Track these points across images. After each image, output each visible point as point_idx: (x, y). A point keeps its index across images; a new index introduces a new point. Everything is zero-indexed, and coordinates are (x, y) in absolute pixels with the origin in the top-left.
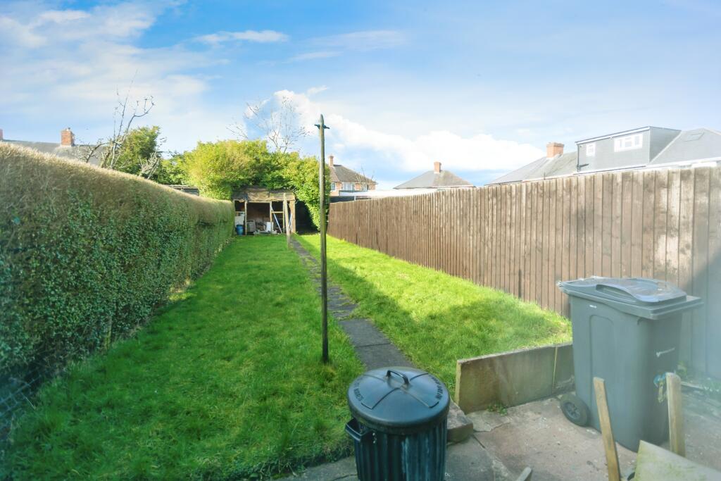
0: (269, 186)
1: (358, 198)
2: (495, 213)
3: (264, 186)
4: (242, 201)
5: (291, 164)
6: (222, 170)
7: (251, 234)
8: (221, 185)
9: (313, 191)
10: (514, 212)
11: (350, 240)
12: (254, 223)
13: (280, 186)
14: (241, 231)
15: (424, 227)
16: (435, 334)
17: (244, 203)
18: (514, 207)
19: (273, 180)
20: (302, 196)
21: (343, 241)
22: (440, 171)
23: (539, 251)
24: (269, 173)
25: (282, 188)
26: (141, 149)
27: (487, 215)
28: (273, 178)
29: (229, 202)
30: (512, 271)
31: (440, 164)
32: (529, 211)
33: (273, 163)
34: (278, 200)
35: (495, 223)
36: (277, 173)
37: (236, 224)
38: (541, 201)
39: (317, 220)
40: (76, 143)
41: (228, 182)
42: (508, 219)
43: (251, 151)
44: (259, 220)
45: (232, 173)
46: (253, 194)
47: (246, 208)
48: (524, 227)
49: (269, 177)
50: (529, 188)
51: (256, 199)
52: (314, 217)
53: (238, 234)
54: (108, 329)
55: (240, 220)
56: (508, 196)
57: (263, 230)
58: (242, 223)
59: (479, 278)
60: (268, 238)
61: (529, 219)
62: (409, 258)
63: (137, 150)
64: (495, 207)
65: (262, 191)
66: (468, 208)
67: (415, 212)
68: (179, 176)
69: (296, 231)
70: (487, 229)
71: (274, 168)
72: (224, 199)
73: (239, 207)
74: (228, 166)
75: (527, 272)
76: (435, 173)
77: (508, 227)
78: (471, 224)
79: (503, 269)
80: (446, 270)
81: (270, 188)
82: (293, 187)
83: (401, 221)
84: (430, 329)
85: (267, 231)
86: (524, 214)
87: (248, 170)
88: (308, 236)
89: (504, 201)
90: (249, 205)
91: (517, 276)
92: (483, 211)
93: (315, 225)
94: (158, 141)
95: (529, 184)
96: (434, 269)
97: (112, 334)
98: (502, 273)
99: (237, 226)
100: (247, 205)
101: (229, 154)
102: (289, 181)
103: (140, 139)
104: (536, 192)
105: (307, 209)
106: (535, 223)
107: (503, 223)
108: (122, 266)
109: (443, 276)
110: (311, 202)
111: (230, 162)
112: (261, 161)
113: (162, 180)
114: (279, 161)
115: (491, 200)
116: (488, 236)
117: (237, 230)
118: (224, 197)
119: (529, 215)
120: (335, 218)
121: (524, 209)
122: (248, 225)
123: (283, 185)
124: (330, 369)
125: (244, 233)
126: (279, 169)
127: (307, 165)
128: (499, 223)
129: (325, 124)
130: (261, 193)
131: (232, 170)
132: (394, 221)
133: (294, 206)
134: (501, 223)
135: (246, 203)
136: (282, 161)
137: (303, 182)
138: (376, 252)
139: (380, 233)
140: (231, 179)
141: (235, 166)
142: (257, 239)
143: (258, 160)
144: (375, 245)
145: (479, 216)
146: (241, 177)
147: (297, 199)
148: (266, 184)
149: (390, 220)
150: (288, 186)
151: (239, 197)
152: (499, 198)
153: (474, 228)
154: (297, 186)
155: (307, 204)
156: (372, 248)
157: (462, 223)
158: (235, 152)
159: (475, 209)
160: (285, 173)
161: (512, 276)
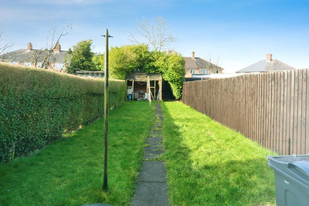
0: (147, 71)
1: (204, 79)
2: (273, 93)
3: (145, 71)
4: (131, 80)
5: (160, 58)
6: (120, 62)
7: (136, 100)
8: (120, 71)
9: (172, 75)
10: (286, 92)
11: (192, 107)
12: (138, 93)
13: (154, 72)
14: (130, 98)
15: (231, 100)
16: (200, 181)
17: (132, 81)
18: (286, 89)
19: (150, 68)
20: (167, 78)
21: (189, 106)
22: (271, 60)
23: (304, 125)
24: (148, 64)
25: (155, 73)
26: (83, 52)
27: (268, 94)
28: (149, 67)
29: (124, 81)
30: (284, 139)
31: (271, 55)
32: (296, 92)
33: (150, 58)
34: (152, 80)
35: (273, 100)
36: (152, 64)
37: (128, 94)
38: (305, 84)
39: (175, 93)
40: (61, 50)
41: (124, 69)
42: (282, 98)
43: (138, 51)
44: (142, 92)
45: (126, 64)
46: (138, 76)
47: (133, 84)
48: (293, 105)
49: (147, 66)
50: (297, 74)
51: (139, 79)
52: (174, 91)
53: (128, 100)
54: (12, 150)
55: (130, 91)
56: (282, 80)
57: (143, 98)
58: (131, 94)
59: (263, 141)
60: (145, 103)
61: (296, 98)
62: (221, 122)
63: (81, 52)
64: (273, 88)
65: (143, 75)
66: (256, 88)
67: (226, 90)
68: (100, 66)
69: (162, 98)
70: (268, 104)
71: (150, 61)
72: (121, 79)
73: (129, 84)
74: (123, 60)
75: (295, 141)
76: (267, 61)
77: (282, 104)
78: (258, 100)
79: (278, 136)
80: (242, 132)
81: (148, 72)
82: (161, 72)
83: (218, 96)
84: (199, 176)
85: (145, 98)
86: (293, 95)
87: (135, 62)
88: (169, 102)
89: (279, 83)
90: (135, 83)
91: (288, 143)
92: (265, 91)
93: (174, 96)
94: (91, 47)
95: (297, 71)
96: (235, 131)
97: (15, 153)
98: (278, 139)
99: (129, 95)
100: (134, 82)
101: (125, 53)
102: (159, 68)
103: (83, 47)
104: (301, 77)
105: (169, 85)
106: (301, 101)
107: (278, 100)
108: (20, 117)
109: (240, 136)
110: (172, 81)
111: (125, 58)
112: (143, 56)
113: (92, 68)
114: (154, 57)
115: (270, 82)
116: (269, 110)
117: (128, 97)
118: (121, 78)
119: (296, 95)
120: (186, 92)
121: (293, 90)
122: (134, 94)
123: (156, 71)
124: (104, 195)
125: (131, 99)
126: (153, 61)
127: (170, 59)
128: (276, 101)
129: (109, 35)
130: (142, 76)
131: (126, 62)
132: (214, 96)
133: (161, 84)
134: (277, 100)
135: (133, 81)
136: (155, 56)
137: (167, 69)
138: (204, 116)
139: (207, 103)
140: (125, 68)
141: (128, 60)
142: (139, 103)
143: (141, 56)
144: (204, 110)
145: (263, 94)
146: (131, 66)
147: (163, 79)
148: (146, 70)
149: (212, 95)
150: (158, 71)
151: (130, 78)
152: (276, 81)
153: (260, 103)
154: (163, 71)
155: (170, 83)
156: (203, 113)
157: (252, 99)
158: (128, 51)
159: (260, 89)
160: (157, 64)
161: (284, 143)
